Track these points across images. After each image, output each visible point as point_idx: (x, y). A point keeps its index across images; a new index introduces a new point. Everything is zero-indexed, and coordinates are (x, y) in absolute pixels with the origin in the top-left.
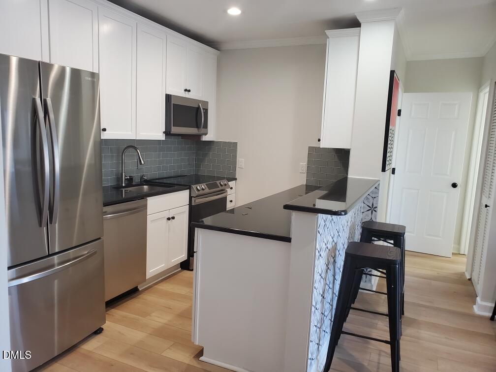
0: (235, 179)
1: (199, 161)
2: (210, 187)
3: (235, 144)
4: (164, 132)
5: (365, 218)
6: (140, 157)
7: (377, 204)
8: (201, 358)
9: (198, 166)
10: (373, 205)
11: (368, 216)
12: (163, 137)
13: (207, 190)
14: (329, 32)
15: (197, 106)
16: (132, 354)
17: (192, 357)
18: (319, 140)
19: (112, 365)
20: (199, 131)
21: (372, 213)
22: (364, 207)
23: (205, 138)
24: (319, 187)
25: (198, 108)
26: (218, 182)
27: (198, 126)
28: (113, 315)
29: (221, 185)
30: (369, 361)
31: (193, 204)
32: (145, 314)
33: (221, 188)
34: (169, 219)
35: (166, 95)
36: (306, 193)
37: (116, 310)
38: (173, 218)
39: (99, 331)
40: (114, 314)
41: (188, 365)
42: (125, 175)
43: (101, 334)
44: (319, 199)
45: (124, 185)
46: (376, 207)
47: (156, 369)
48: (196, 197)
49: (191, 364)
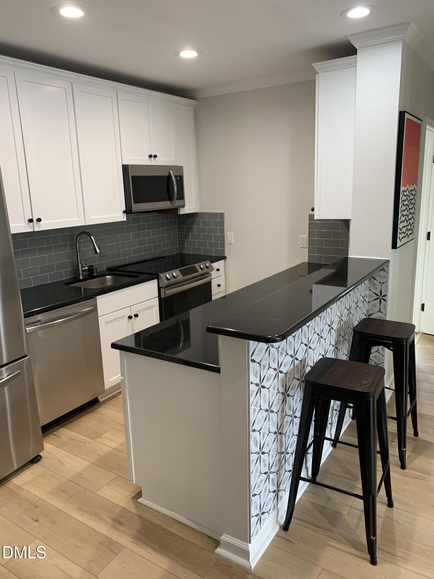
0: (225, 258)
1: (183, 238)
2: (184, 273)
3: (222, 215)
4: (124, 212)
5: (372, 310)
6: (95, 244)
7: (386, 290)
8: (140, 500)
9: (182, 243)
10: (381, 292)
11: (376, 307)
12: (124, 218)
13: (181, 277)
14: (317, 66)
15: (167, 174)
16: (64, 491)
17: (130, 497)
18: (313, 210)
19: (37, 507)
20: (172, 205)
21: (380, 302)
22: (370, 296)
23: (184, 211)
24: (325, 265)
25: (169, 177)
26: (197, 265)
27: (170, 198)
28: (60, 437)
29: (202, 269)
30: (351, 507)
31: (163, 296)
32: (96, 435)
33: (200, 272)
34: (130, 317)
35: (123, 166)
36: (309, 273)
37: (66, 430)
38: (136, 316)
39: (37, 459)
40: (61, 435)
41: (123, 508)
42: (82, 266)
43: (39, 463)
44: (318, 283)
45: (81, 277)
46: (385, 296)
47: (84, 514)
48: (165, 287)
49: (127, 507)
